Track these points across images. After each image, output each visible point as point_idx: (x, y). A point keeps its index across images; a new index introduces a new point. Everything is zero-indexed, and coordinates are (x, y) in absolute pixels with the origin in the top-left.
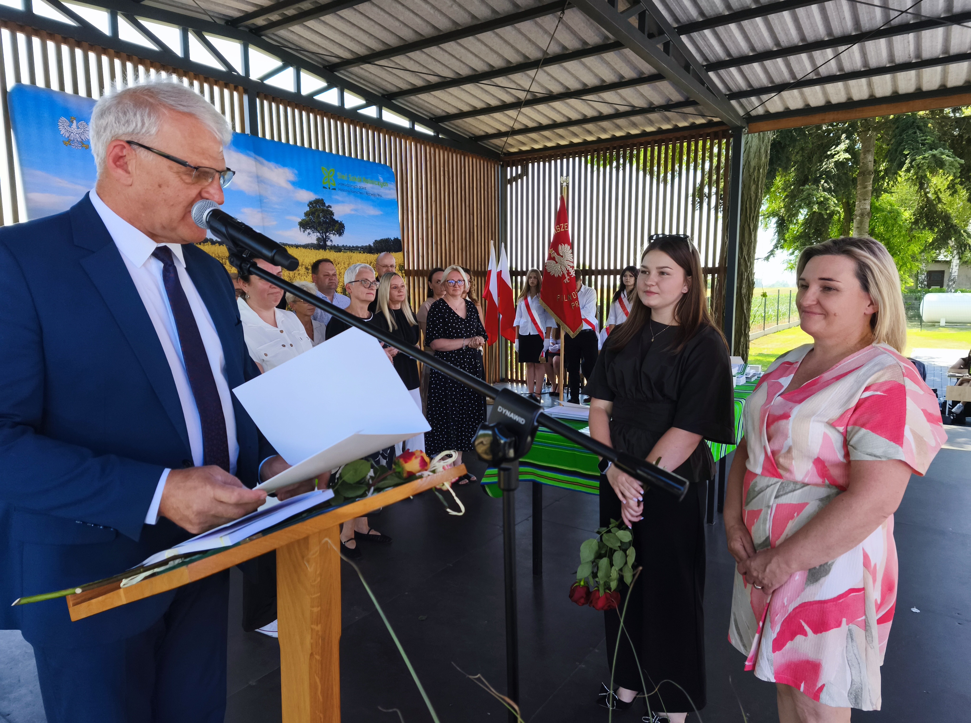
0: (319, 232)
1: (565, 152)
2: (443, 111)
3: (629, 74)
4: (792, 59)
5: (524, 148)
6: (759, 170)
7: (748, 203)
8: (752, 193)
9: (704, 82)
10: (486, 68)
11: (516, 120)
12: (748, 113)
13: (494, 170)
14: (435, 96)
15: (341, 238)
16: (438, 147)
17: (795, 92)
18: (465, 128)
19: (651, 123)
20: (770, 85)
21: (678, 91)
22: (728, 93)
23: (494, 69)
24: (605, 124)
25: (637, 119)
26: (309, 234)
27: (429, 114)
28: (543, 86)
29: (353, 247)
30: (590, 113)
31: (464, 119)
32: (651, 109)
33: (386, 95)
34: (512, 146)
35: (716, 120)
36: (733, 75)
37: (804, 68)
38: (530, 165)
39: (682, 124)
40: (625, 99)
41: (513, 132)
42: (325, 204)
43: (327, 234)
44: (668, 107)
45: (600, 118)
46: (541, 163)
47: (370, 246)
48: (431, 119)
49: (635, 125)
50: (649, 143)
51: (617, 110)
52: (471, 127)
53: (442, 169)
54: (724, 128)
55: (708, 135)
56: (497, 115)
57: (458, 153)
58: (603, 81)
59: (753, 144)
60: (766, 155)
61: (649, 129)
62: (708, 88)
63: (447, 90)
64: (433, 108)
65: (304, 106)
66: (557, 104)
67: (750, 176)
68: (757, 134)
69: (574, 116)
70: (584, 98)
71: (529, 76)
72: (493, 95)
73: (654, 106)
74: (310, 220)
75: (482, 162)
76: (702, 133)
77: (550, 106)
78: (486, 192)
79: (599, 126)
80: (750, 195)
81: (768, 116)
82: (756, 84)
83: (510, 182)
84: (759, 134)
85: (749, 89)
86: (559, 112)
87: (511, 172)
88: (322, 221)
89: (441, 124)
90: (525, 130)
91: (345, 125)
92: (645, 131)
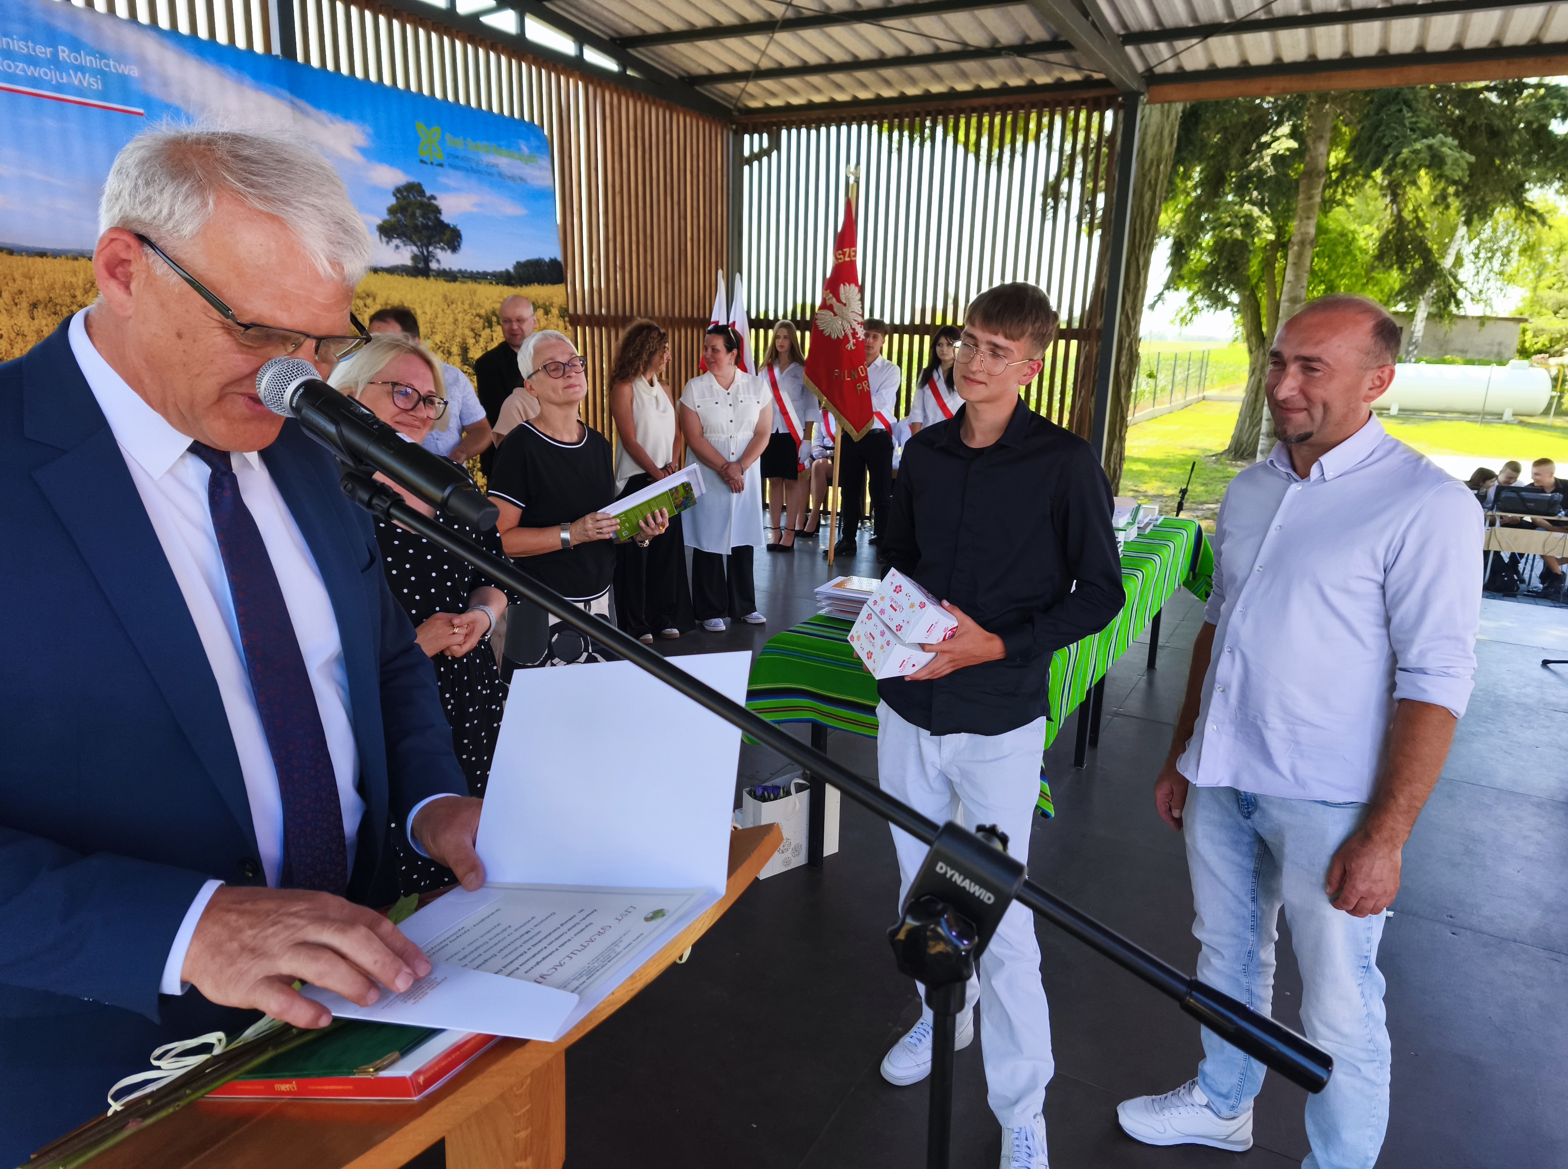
0: (417, 246)
1: (844, 115)
2: (636, 27)
5: (774, 102)
6: (1158, 166)
8: (1146, 206)
9: (1087, 12)
11: (763, 53)
12: (1150, 70)
13: (721, 140)
14: (622, 1)
16: (625, 94)
17: (1230, 39)
18: (673, 60)
19: (992, 73)
20: (1191, 25)
21: (1042, 22)
22: (1122, 32)
24: (916, 71)
25: (969, 66)
26: (397, 247)
27: (609, 32)
29: (478, 273)
30: (892, 49)
31: (672, 45)
32: (994, 50)
34: (752, 97)
35: (1097, 76)
36: (1135, 3)
38: (784, 133)
39: (1042, 79)
40: (952, 30)
41: (758, 74)
42: (423, 192)
43: (430, 249)
44: (1024, 49)
45: (908, 59)
46: (804, 131)
47: (507, 272)
48: (613, 39)
49: (964, 75)
50: (986, 109)
51: (937, 48)
52: (685, 60)
53: (632, 133)
54: (1109, 91)
55: (1084, 102)
56: (732, 42)
57: (660, 106)
59: (1153, 121)
60: (1171, 142)
61: (988, 84)
62: (1093, 24)
64: (617, 20)
65: (381, 6)
66: (838, 31)
67: (1144, 176)
68: (1158, 106)
69: (865, 53)
70: (885, 23)
73: (1000, 45)
74: (399, 221)
75: (701, 124)
76: (1074, 97)
77: (825, 33)
78: (707, 180)
79: (905, 73)
80: (1143, 208)
81: (1182, 76)
82: (1169, 22)
83: (749, 161)
84: (1163, 106)
85: (1156, 29)
86: (839, 45)
87: (752, 143)
88: (420, 224)
89: (631, 51)
90: (779, 72)
92: (979, 86)
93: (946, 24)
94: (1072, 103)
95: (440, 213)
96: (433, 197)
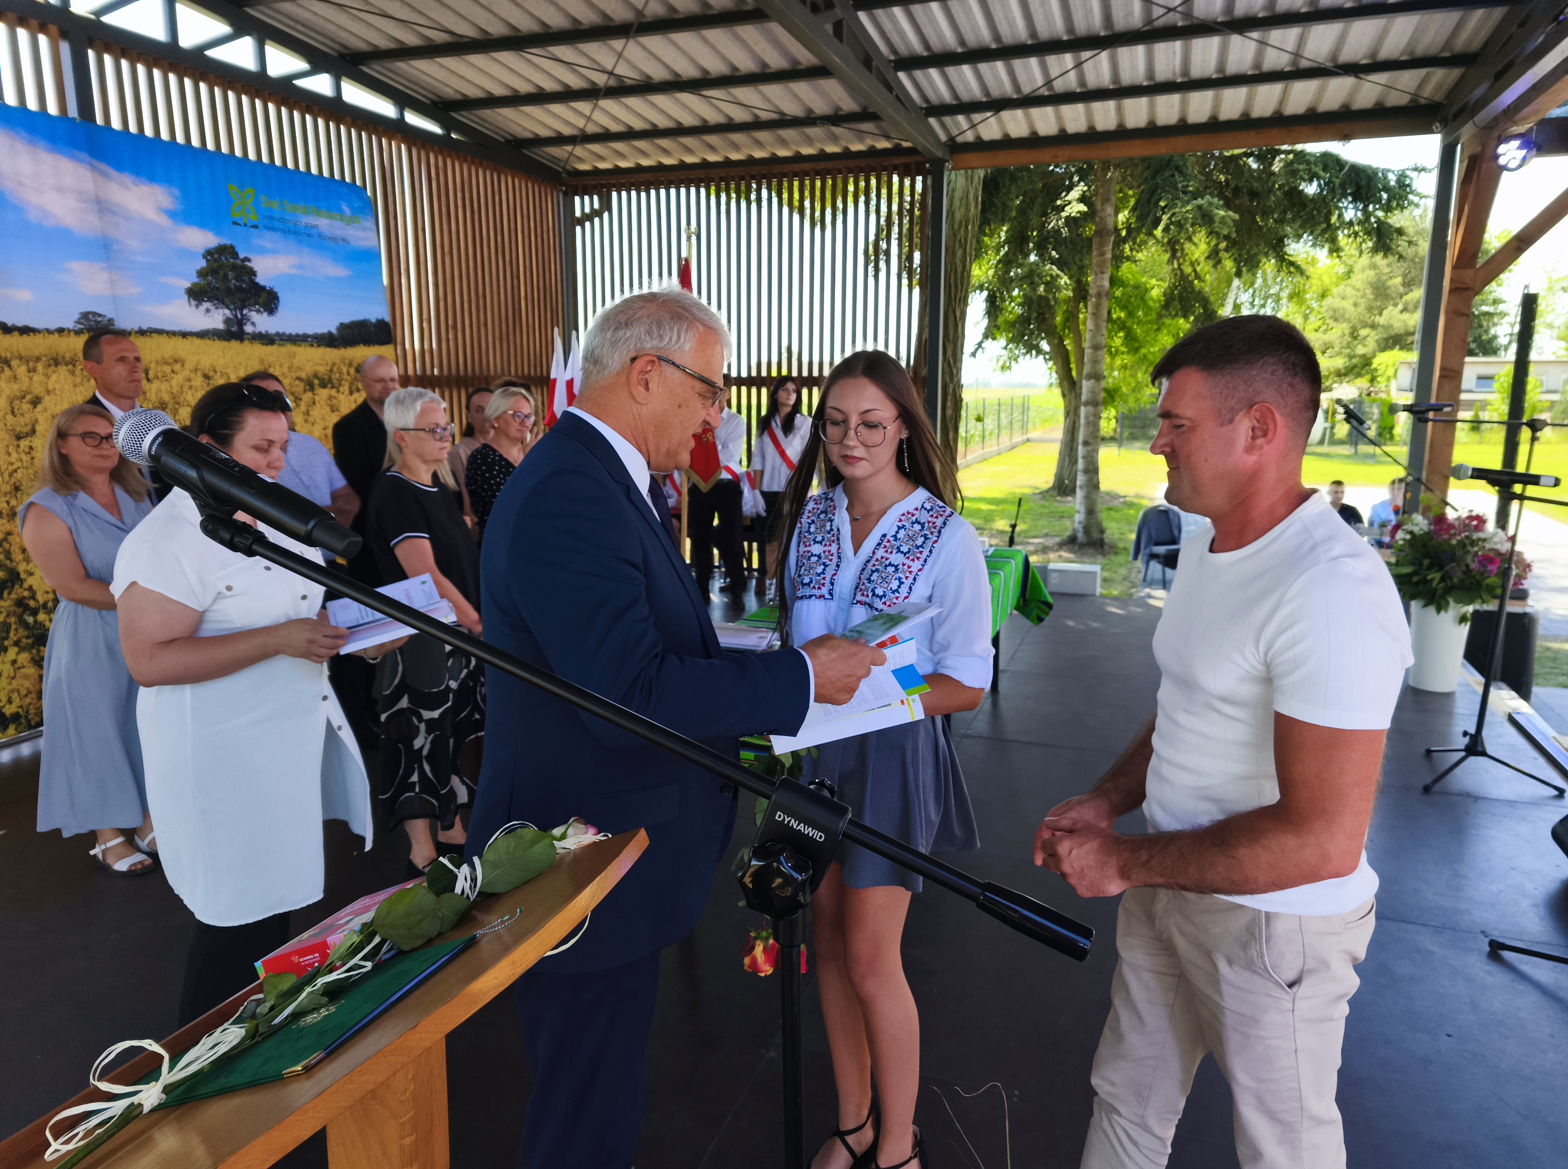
0: (229, 309)
1: (672, 178)
2: (457, 91)
3: (776, 61)
4: (1017, 63)
5: (602, 166)
6: (967, 227)
8: (958, 262)
9: (892, 87)
10: (535, 28)
11: (589, 119)
12: (952, 139)
13: (551, 202)
14: (441, 66)
16: (450, 156)
17: (1019, 113)
18: (497, 124)
19: (809, 141)
20: (985, 100)
21: (852, 96)
22: (924, 105)
23: (551, 31)
24: (737, 137)
25: (788, 133)
26: (208, 310)
27: (430, 96)
28: (635, 67)
29: (297, 335)
30: (713, 118)
31: (497, 110)
32: (809, 120)
33: (349, 55)
34: (581, 160)
35: (905, 144)
36: (933, 79)
37: (1032, 78)
38: (614, 195)
39: (856, 147)
40: (769, 101)
42: (237, 254)
43: (245, 312)
44: (836, 119)
45: (729, 127)
46: (633, 193)
47: (330, 333)
48: (434, 103)
49: (784, 143)
50: (807, 174)
51: (757, 116)
52: (510, 124)
53: (459, 195)
54: (917, 158)
55: (895, 168)
56: (557, 108)
57: (487, 168)
58: (736, 69)
59: (959, 185)
60: (977, 204)
61: (806, 151)
62: (897, 97)
63: (464, 57)
64: (438, 84)
66: (659, 99)
67: (955, 235)
68: (963, 172)
69: (688, 120)
70: (705, 93)
71: (613, 49)
72: (549, 74)
73: (814, 115)
74: (209, 284)
75: (530, 185)
76: (886, 164)
77: (647, 100)
78: (539, 239)
79: (728, 139)
80: (955, 264)
81: (980, 146)
82: (965, 97)
83: (581, 222)
84: (966, 173)
85: (954, 102)
86: (662, 111)
87: (582, 205)
88: (232, 286)
89: (454, 114)
90: (605, 137)
91: (271, 106)
92: (799, 152)
93: (764, 95)
94: (885, 169)
95: (256, 276)
96: (247, 259)
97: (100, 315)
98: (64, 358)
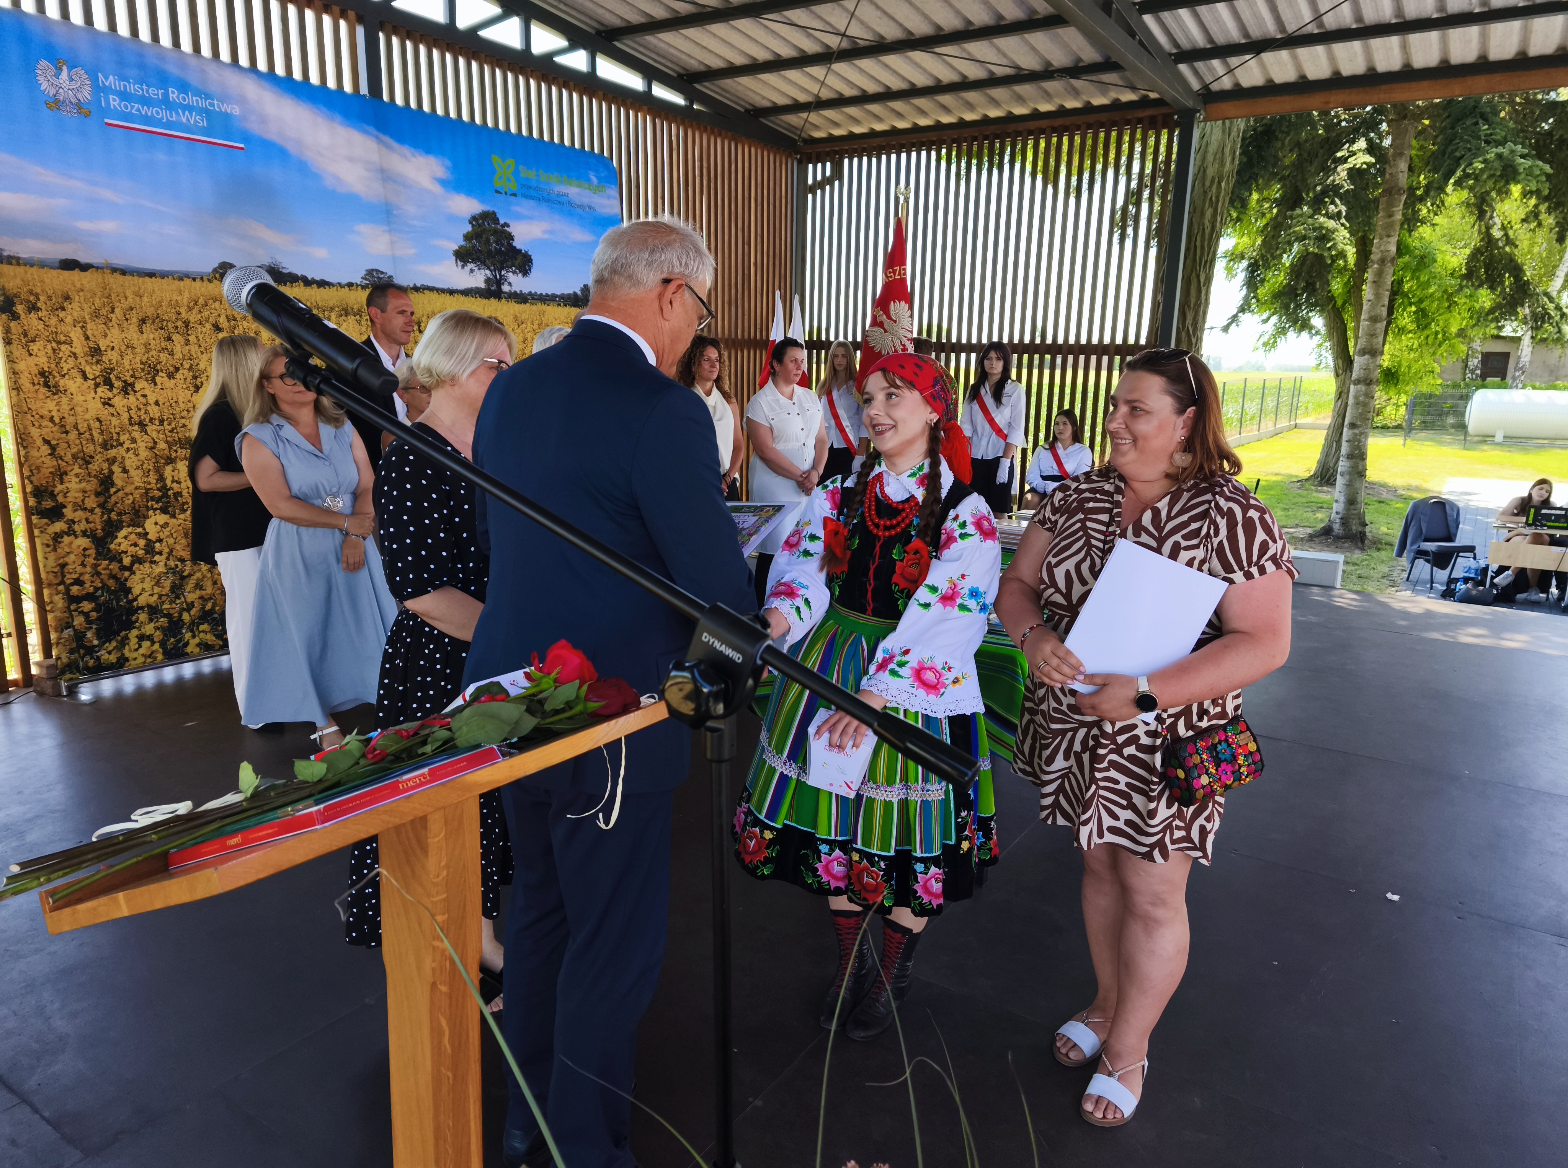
0: (490, 270)
1: (904, 142)
2: (701, 62)
3: (1012, 12)
5: (837, 132)
6: (1219, 183)
7: (1199, 239)
8: (1207, 223)
9: (1134, 32)
11: (823, 83)
12: (1206, 87)
13: (786, 169)
14: (686, 37)
15: (527, 279)
16: (692, 126)
17: (1284, 54)
18: (739, 94)
19: (1047, 96)
20: (1243, 41)
21: (1093, 45)
22: (1175, 51)
24: (972, 96)
25: (1024, 89)
26: (472, 271)
27: (676, 68)
28: (868, 28)
29: (547, 295)
30: (947, 76)
31: (736, 79)
32: (1047, 73)
33: (604, 32)
34: (817, 127)
35: (1153, 95)
36: (1183, 20)
37: (1298, 14)
38: (846, 161)
39: (1099, 101)
40: (1005, 55)
41: (819, 104)
42: (498, 219)
43: (503, 273)
44: (1076, 71)
45: (964, 85)
46: (865, 159)
47: (575, 294)
48: (680, 76)
49: (1020, 99)
50: (1042, 131)
51: (991, 73)
52: (748, 93)
54: (1164, 110)
55: (1140, 121)
56: (793, 74)
57: (726, 137)
58: (969, 23)
59: (1214, 138)
60: (1233, 159)
61: (1044, 107)
62: (1141, 43)
63: (706, 27)
64: (683, 57)
65: (461, 48)
66: (892, 59)
67: (1205, 192)
68: (1220, 123)
69: (921, 81)
70: (937, 50)
71: (844, 9)
72: (785, 39)
73: (1053, 68)
74: (474, 247)
75: (766, 154)
76: (1130, 117)
77: (880, 61)
78: (771, 207)
79: (962, 98)
80: (1203, 224)
81: (1239, 93)
82: (1221, 39)
83: (812, 190)
84: (1224, 123)
85: (1209, 46)
86: (895, 73)
87: (815, 172)
88: (493, 249)
89: (697, 86)
90: (840, 102)
91: (532, 82)
92: (1037, 110)
93: (999, 50)
94: (1128, 123)
95: (513, 239)
96: (506, 225)
97: (382, 273)
98: (352, 309)
